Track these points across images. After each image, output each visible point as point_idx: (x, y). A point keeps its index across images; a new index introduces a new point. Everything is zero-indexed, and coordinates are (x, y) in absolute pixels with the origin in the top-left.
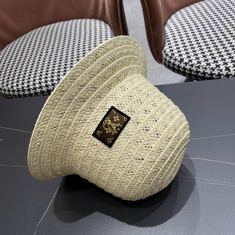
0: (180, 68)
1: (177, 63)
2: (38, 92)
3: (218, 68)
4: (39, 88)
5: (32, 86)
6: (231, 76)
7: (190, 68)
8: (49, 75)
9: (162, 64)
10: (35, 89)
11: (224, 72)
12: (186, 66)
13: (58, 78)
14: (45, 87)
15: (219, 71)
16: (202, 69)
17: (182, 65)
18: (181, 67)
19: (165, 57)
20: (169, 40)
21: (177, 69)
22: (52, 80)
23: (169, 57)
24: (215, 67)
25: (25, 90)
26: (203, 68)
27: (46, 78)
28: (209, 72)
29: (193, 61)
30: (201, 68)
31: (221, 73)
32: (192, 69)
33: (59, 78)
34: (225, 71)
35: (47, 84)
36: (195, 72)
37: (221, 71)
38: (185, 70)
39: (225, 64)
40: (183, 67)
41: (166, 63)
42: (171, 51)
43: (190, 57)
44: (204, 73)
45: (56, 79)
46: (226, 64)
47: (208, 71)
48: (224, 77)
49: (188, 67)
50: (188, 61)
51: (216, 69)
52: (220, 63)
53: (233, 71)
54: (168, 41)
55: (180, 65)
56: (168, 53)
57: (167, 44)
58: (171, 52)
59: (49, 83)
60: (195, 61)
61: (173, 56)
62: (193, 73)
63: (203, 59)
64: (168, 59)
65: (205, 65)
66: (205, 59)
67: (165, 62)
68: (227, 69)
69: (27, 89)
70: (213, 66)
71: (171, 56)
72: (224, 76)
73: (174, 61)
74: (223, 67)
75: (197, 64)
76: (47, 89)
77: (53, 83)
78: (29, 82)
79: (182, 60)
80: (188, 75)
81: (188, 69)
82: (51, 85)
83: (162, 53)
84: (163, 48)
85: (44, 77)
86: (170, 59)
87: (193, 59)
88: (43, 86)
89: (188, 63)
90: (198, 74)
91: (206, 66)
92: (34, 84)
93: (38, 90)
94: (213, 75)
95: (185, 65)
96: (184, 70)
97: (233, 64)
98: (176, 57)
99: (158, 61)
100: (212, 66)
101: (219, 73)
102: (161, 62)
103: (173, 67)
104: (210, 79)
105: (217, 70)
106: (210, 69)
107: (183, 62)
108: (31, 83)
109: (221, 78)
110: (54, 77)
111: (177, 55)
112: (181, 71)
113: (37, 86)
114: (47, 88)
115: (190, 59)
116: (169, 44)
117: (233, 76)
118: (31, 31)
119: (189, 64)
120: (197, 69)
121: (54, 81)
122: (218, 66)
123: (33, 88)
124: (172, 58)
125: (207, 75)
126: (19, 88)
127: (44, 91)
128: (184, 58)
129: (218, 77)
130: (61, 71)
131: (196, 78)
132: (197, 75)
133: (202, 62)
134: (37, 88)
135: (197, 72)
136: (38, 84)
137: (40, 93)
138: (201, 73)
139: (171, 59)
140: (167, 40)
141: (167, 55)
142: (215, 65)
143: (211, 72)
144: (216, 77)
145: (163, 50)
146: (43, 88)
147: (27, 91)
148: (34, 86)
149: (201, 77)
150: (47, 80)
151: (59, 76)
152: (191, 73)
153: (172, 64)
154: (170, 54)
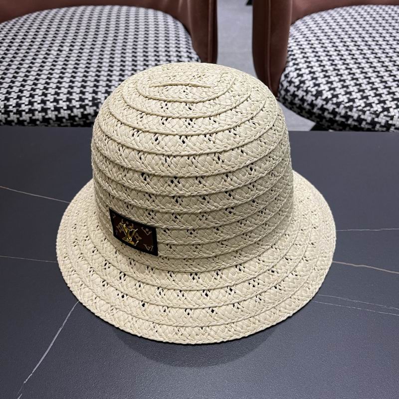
0: (313, 109)
1: (309, 98)
2: (38, 120)
3: (386, 113)
4: (39, 112)
5: (26, 105)
7: (334, 109)
8: (64, 90)
10: (31, 111)
11: (397, 122)
12: (326, 104)
13: (80, 98)
14: (52, 111)
15: (388, 119)
16: (355, 112)
17: (319, 102)
18: (316, 105)
19: (287, 87)
20: (295, 57)
21: (307, 110)
22: (69, 100)
23: (295, 86)
24: (380, 110)
25: (12, 111)
26: (357, 110)
27: (57, 94)
28: (369, 119)
29: (340, 96)
30: (355, 109)
31: (390, 122)
32: (337, 110)
33: (83, 97)
35: (58, 106)
36: (342, 117)
37: (392, 118)
38: (323, 113)
40: (319, 106)
41: (286, 97)
42: (300, 75)
43: (334, 89)
44: (360, 120)
45: (78, 99)
47: (368, 117)
48: (396, 131)
49: (330, 107)
50: (330, 96)
51: (382, 115)
52: (391, 104)
54: (292, 59)
55: (314, 102)
56: (293, 80)
57: (291, 64)
58: (300, 78)
59: (63, 104)
60: (345, 97)
61: (302, 85)
62: (338, 118)
63: (359, 95)
64: (292, 89)
65: (363, 105)
66: (362, 95)
67: (286, 94)
69: (15, 110)
71: (298, 85)
73: (305, 94)
74: (395, 112)
75: (346, 103)
76: (56, 116)
77: (71, 105)
78: (19, 97)
79: (319, 94)
80: (327, 121)
81: (330, 111)
82: (65, 108)
83: (280, 78)
84: (284, 70)
85: (52, 91)
86: (296, 89)
87: (340, 94)
88: (49, 109)
89: (331, 99)
90: (347, 120)
91: (364, 107)
92: (31, 103)
93: (38, 116)
94: (376, 125)
95: (324, 103)
96: (320, 112)
98: (309, 86)
100: (375, 109)
101: (387, 121)
103: (300, 105)
104: (369, 130)
105: (385, 116)
106: (371, 113)
107: (321, 96)
108: (25, 100)
109: (389, 132)
110: (74, 94)
111: (309, 83)
112: (314, 113)
113: (37, 106)
114: (56, 113)
115: (335, 93)
116: (294, 64)
118: (30, 14)
119: (332, 101)
120: (346, 112)
121: (73, 101)
122: (387, 109)
123: (27, 110)
124: (301, 89)
125: (364, 124)
127: (50, 119)
128: (324, 90)
129: (384, 129)
130: (88, 86)
131: (341, 128)
132: (346, 123)
133: (356, 100)
134: (36, 110)
135: (347, 117)
136: (39, 104)
137: (41, 122)
138: (354, 120)
139: (297, 91)
140: (292, 57)
141: (290, 82)
142: (380, 107)
143: (373, 119)
144: (380, 129)
145: (282, 73)
146: (49, 112)
147: (14, 114)
148: (30, 106)
149: (352, 127)
150: (58, 98)
151: (83, 93)
152: (334, 119)
153: (299, 100)
154: (297, 81)
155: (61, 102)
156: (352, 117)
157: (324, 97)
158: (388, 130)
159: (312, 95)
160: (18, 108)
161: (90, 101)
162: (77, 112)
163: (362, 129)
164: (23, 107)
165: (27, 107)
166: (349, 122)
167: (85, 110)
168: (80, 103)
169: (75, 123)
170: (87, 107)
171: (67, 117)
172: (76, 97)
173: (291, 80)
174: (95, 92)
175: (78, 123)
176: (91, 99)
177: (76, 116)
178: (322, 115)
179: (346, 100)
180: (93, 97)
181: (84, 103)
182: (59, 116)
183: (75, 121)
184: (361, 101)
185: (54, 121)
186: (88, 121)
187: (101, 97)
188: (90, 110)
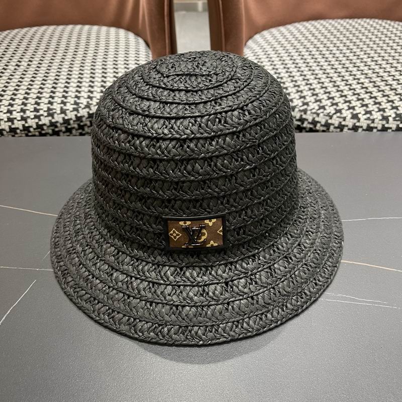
3: (338, 114)
6: (360, 130)
8: (18, 102)
11: (350, 123)
13: (35, 108)
14: (5, 122)
15: (341, 120)
16: (310, 115)
22: (23, 111)
24: (333, 112)
26: (312, 113)
27: (11, 105)
28: (323, 121)
29: (295, 100)
30: (309, 112)
31: (343, 123)
33: (38, 107)
34: (352, 120)
35: (11, 117)
36: (297, 120)
37: (344, 119)
39: (350, 108)
44: (314, 123)
46: (353, 108)
47: (322, 119)
51: (335, 116)
52: (343, 106)
53: (365, 121)
59: (17, 115)
60: (299, 101)
63: (312, 99)
65: (317, 108)
66: (315, 99)
68: (355, 116)
70: (331, 110)
72: (349, 129)
74: (347, 114)
75: (301, 106)
76: (10, 127)
77: (25, 116)
82: (19, 118)
85: (5, 103)
87: (295, 98)
88: (2, 120)
90: (303, 123)
91: (318, 110)
94: (330, 127)
97: (365, 110)
100: (328, 111)
101: (340, 122)
104: (323, 131)
105: (338, 117)
106: (324, 115)
109: (343, 133)
110: (29, 105)
114: (10, 124)
117: (363, 130)
120: (301, 115)
121: (27, 112)
122: (340, 111)
125: (318, 127)
129: (339, 130)
132: (302, 126)
133: (310, 104)
135: (302, 120)
138: (309, 123)
143: (327, 121)
144: (334, 130)
146: (2, 123)
149: (307, 130)
150: (12, 109)
151: (38, 104)
155: (14, 113)
156: (307, 120)
158: (342, 130)
161: (44, 111)
162: (32, 122)
163: (317, 131)
166: (305, 125)
167: (40, 120)
168: (35, 113)
170: (42, 117)
171: (21, 128)
172: (30, 107)
174: (51, 103)
175: (34, 134)
176: (46, 109)
177: (31, 127)
179: (301, 104)
180: (48, 108)
181: (38, 114)
182: (13, 126)
183: (30, 132)
184: (315, 104)
185: (7, 132)
186: (43, 132)
187: (57, 107)
188: (45, 121)
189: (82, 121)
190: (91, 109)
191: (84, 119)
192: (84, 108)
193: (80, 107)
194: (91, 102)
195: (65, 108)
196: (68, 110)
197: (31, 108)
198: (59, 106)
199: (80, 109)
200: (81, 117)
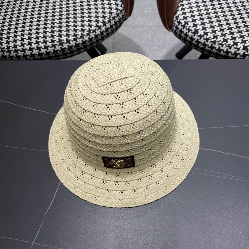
0: (192, 41)
1: (190, 34)
2: (28, 55)
3: (235, 46)
4: (28, 50)
6: (247, 57)
7: (205, 42)
8: (41, 35)
9: (172, 31)
10: (24, 50)
12: (200, 39)
13: (52, 40)
14: (36, 50)
15: (236, 50)
16: (217, 45)
17: (196, 37)
18: (194, 39)
19: (177, 25)
20: (183, 3)
21: (189, 41)
22: (45, 42)
23: (182, 26)
24: (233, 44)
25: (12, 50)
26: (218, 44)
27: (37, 38)
28: (225, 49)
29: (209, 34)
30: (217, 43)
31: (237, 52)
32: (206, 43)
34: (243, 51)
35: (39, 46)
36: (209, 47)
37: (238, 49)
38: (198, 44)
39: (243, 42)
40: (196, 40)
41: (176, 31)
42: (185, 18)
43: (205, 29)
44: (220, 50)
46: (245, 42)
47: (224, 48)
48: (240, 57)
49: (202, 41)
50: (203, 34)
51: (233, 47)
52: (239, 40)
54: (181, 5)
55: (193, 37)
56: (181, 21)
57: (180, 9)
58: (185, 20)
59: (42, 45)
60: (211, 34)
61: (186, 25)
62: (207, 48)
63: (220, 33)
64: (180, 27)
65: (222, 40)
66: (222, 33)
68: (245, 48)
69: (13, 49)
70: (231, 42)
71: (184, 25)
73: (187, 31)
74: (240, 46)
75: (212, 39)
76: (39, 52)
77: (46, 46)
78: (15, 41)
79: (196, 32)
81: (203, 43)
82: (43, 47)
83: (173, 19)
84: (176, 13)
85: (34, 36)
86: (182, 28)
87: (209, 32)
91: (222, 42)
92: (23, 45)
94: (229, 54)
95: (199, 38)
96: (197, 44)
98: (190, 26)
99: (168, 27)
100: (229, 43)
101: (236, 51)
102: (171, 29)
103: (185, 38)
105: (234, 48)
107: (197, 33)
108: (19, 43)
109: (237, 58)
110: (47, 37)
111: (191, 24)
112: (193, 44)
113: (27, 47)
115: (206, 32)
116: (182, 9)
119: (204, 37)
120: (212, 45)
121: (48, 43)
122: (236, 44)
123: (21, 50)
124: (186, 28)
125: (222, 53)
126: (4, 48)
127: (35, 54)
128: (199, 29)
129: (234, 56)
130: (55, 31)
131: (208, 53)
132: (211, 51)
133: (218, 37)
134: (26, 49)
135: (212, 47)
136: (27, 45)
137: (30, 56)
138: (216, 50)
139: (183, 29)
140: (181, 3)
141: (179, 23)
142: (232, 42)
143: (227, 49)
144: (232, 56)
145: (175, 15)
146: (34, 50)
147: (14, 52)
148: (22, 47)
149: (215, 53)
150: (38, 41)
151: (53, 36)
152: (204, 48)
153: (184, 34)
154: (183, 22)
156: (215, 48)
157: (199, 34)
158: (236, 56)
159: (192, 33)
160: (15, 48)
161: (57, 42)
162: (51, 49)
163: (221, 55)
164: (19, 48)
165: (20, 47)
166: (213, 51)
167: (55, 48)
168: (52, 43)
169: (50, 56)
170: (56, 46)
171: (45, 52)
173: (180, 21)
174: (60, 36)
176: (58, 40)
177: (51, 52)
178: (198, 45)
179: (212, 37)
180: (59, 39)
181: (54, 44)
182: (40, 52)
183: (50, 55)
184: (221, 38)
186: (57, 54)
187: (64, 38)
188: (58, 48)
189: (79, 46)
190: (84, 39)
191: (80, 45)
192: (80, 38)
193: (78, 38)
194: (83, 34)
195: (69, 39)
196: (71, 40)
197: (50, 40)
198: (65, 37)
199: (78, 39)
200: (79, 44)
